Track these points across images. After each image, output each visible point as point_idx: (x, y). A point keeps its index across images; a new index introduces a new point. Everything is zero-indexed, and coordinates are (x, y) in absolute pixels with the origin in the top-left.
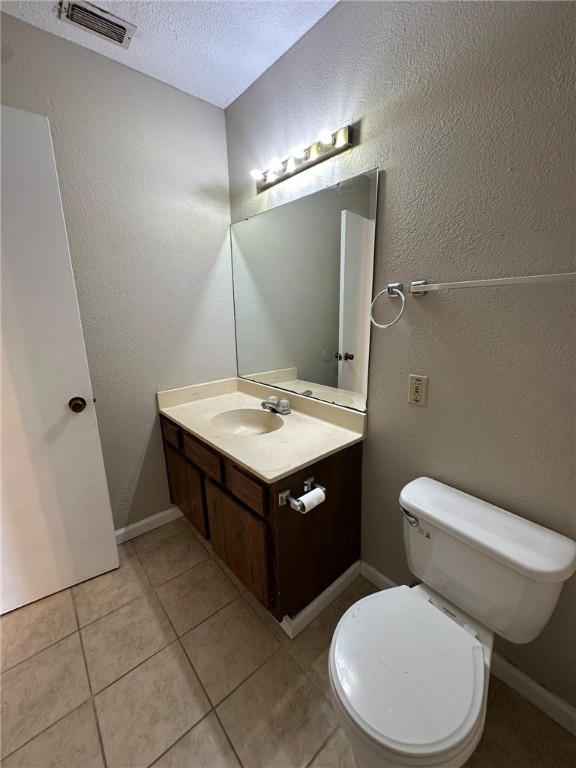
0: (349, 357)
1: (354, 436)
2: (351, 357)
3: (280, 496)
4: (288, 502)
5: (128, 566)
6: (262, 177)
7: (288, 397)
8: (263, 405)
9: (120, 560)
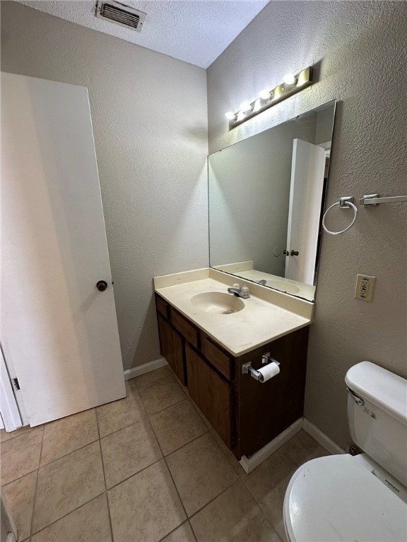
0: (294, 253)
1: (302, 321)
2: (297, 254)
3: (243, 366)
4: (250, 372)
5: (131, 397)
6: (233, 117)
7: (248, 285)
8: (229, 290)
9: (127, 392)
